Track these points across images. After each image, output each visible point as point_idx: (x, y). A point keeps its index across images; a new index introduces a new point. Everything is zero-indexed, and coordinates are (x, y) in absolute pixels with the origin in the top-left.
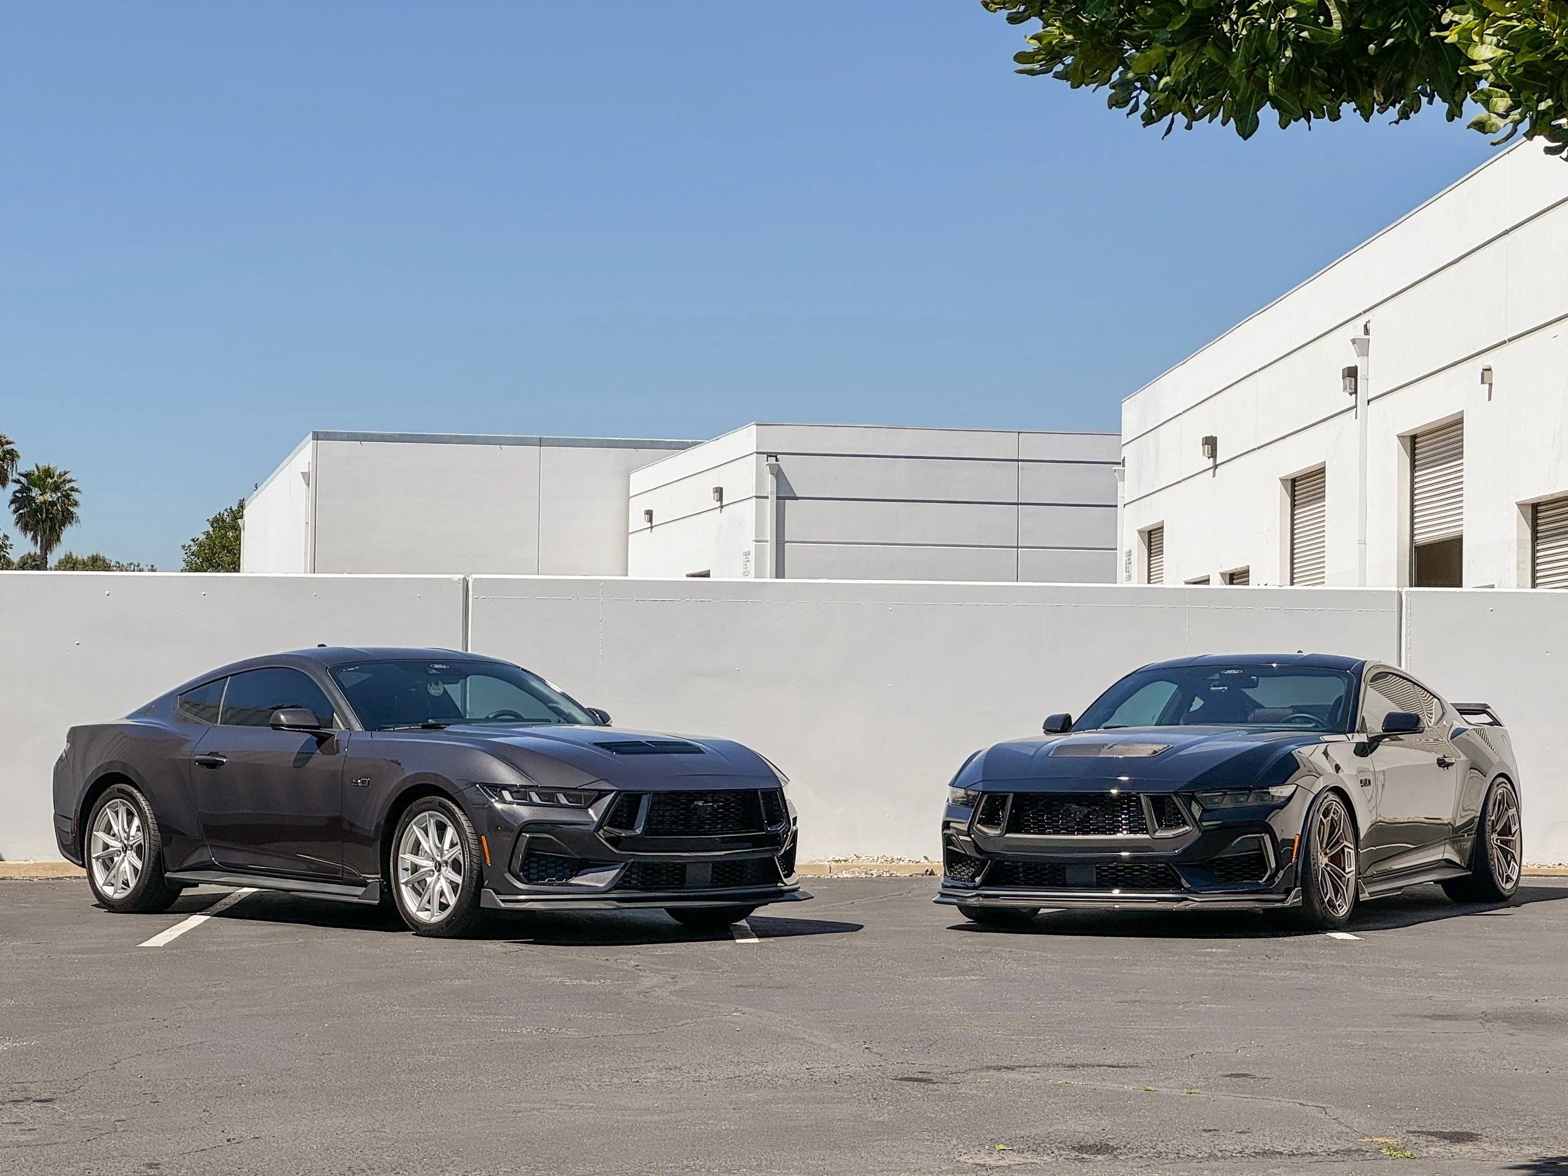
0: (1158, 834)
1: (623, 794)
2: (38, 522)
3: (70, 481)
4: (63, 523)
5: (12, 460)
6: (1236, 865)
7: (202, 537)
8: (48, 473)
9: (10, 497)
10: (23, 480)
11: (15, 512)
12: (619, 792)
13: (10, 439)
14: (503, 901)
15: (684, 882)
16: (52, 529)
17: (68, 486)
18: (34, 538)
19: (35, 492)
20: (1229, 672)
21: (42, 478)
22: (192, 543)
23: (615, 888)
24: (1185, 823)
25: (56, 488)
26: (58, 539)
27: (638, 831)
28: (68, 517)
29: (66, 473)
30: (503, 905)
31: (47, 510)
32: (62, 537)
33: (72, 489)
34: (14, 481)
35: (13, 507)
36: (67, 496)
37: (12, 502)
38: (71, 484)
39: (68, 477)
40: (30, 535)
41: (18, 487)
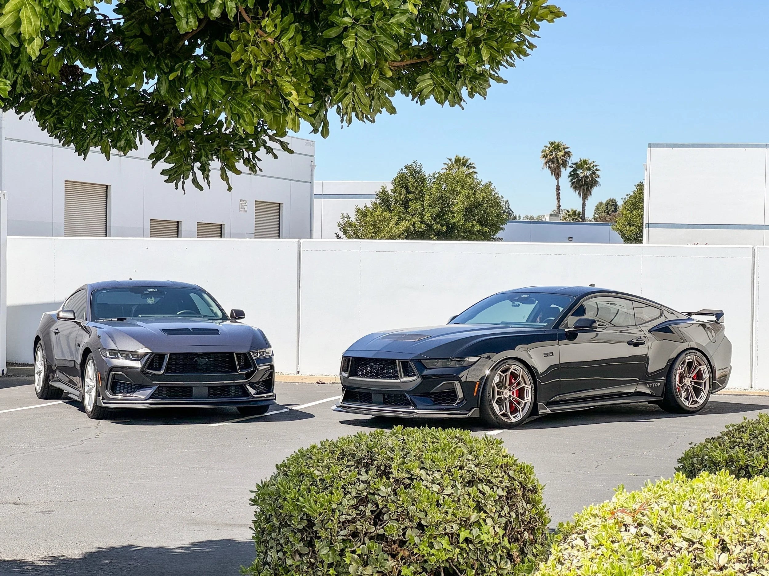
0: (402, 380)
1: (154, 354)
2: (580, 186)
3: (596, 166)
4: (592, 186)
5: (569, 157)
6: (444, 396)
7: (632, 194)
8: (585, 162)
9: (568, 174)
10: (574, 166)
11: (571, 180)
12: (152, 353)
13: (567, 146)
14: (104, 403)
15: (192, 396)
16: (587, 189)
17: (595, 168)
18: (579, 193)
19: (579, 171)
20: (524, 296)
21: (582, 164)
22: (626, 197)
23: (150, 398)
24: (415, 375)
25: (589, 169)
26: (591, 194)
27: (162, 372)
28: (594, 183)
29: (594, 162)
30: (103, 405)
31: (585, 180)
32: (592, 193)
33: (596, 170)
34: (570, 167)
35: (570, 179)
36: (594, 173)
37: (569, 177)
38: (596, 167)
39: (595, 164)
40: (577, 192)
41: (572, 169)
